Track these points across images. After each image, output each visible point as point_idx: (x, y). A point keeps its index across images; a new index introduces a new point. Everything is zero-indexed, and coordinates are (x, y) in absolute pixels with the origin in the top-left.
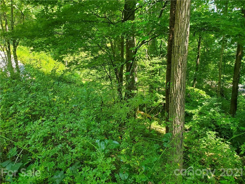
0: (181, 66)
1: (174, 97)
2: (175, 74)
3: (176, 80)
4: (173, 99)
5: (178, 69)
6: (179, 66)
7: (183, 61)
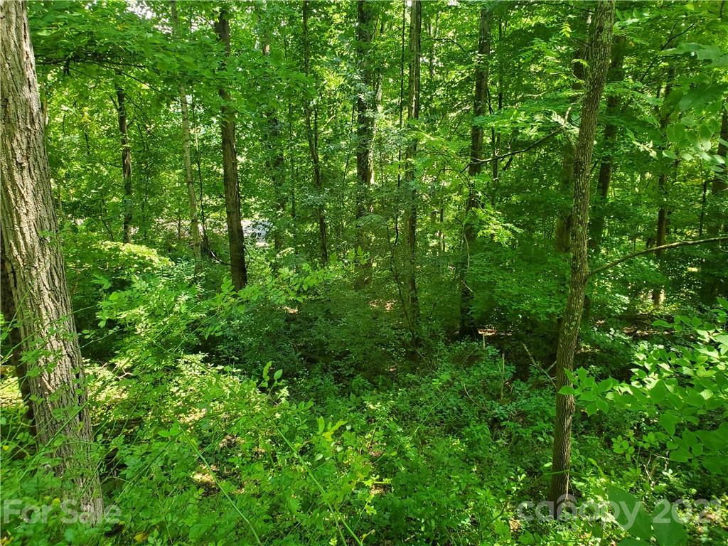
0: (25, 164)
1: (24, 266)
2: (10, 192)
3: (19, 211)
4: (22, 274)
5: (17, 176)
6: (21, 164)
7: (29, 147)
